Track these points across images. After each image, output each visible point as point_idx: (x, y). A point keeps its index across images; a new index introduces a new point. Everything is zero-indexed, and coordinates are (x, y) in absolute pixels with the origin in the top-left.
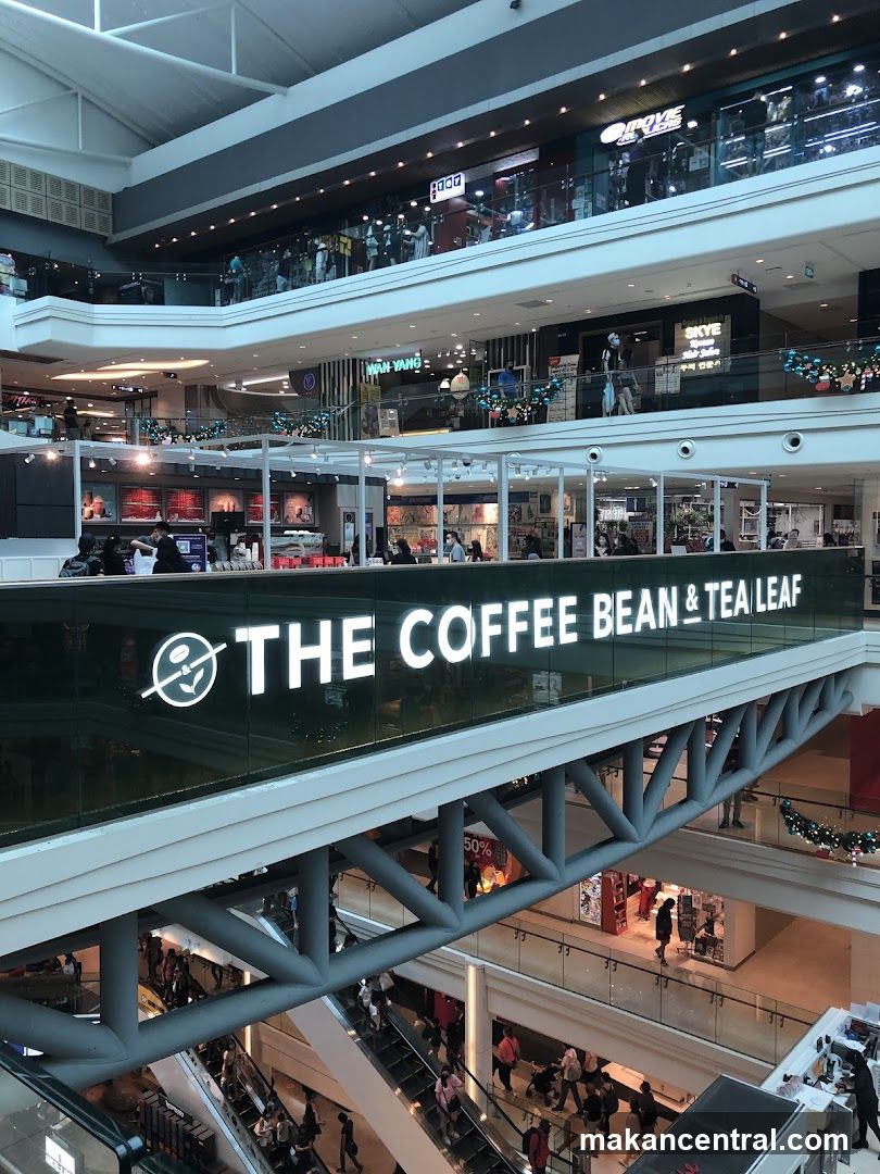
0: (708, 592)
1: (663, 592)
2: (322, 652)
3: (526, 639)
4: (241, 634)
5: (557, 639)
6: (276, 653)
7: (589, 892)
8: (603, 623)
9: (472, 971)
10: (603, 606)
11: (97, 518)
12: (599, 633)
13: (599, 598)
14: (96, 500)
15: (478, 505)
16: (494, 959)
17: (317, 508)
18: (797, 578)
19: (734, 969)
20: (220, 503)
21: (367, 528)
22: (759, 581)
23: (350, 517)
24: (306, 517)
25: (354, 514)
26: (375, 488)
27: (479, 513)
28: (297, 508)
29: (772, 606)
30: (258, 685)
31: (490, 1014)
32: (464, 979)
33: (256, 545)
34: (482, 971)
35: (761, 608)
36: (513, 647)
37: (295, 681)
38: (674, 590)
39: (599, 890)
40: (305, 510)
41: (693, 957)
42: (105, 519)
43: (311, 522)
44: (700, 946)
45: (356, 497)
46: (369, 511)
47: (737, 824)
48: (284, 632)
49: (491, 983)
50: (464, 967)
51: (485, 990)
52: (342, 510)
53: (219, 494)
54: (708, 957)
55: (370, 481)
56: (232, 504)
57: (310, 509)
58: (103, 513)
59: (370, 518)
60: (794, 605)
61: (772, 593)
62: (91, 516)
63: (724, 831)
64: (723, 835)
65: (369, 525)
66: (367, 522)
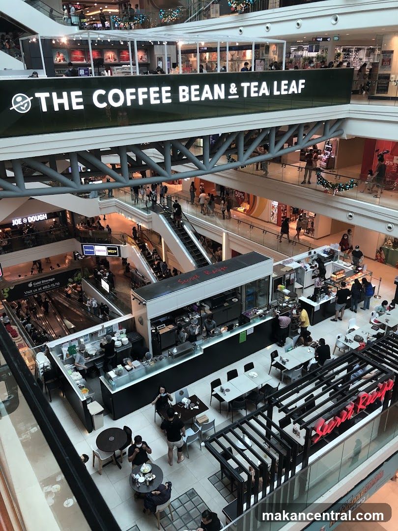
0: (243, 87)
1: (216, 86)
2: (65, 101)
3: (146, 101)
4: (37, 95)
5: (161, 102)
6: (49, 101)
7: (274, 212)
8: (184, 97)
9: (224, 234)
10: (184, 91)
11: (62, 62)
12: (182, 100)
13: (181, 88)
14: (61, 55)
15: (244, 51)
16: (233, 231)
17: (149, 56)
18: (302, 81)
19: (317, 239)
20: (108, 55)
21: (168, 64)
22: (275, 83)
23: (160, 59)
24: (144, 59)
25: (162, 58)
26: (172, 46)
27: (244, 55)
28: (140, 56)
29: (284, 93)
30: (45, 109)
31: (230, 249)
32: (222, 237)
33: (109, 71)
34: (227, 234)
35: (276, 93)
36: (141, 103)
37: (56, 108)
38: (223, 86)
39: (277, 211)
40: (144, 56)
41: (305, 235)
42: (65, 62)
43: (147, 61)
44: (308, 231)
45: (163, 51)
46: (169, 56)
47: (309, 183)
48: (51, 95)
49: (231, 239)
50: (222, 233)
51: (228, 241)
52: (156, 56)
53: (108, 51)
54: (310, 235)
55: (169, 43)
56: (113, 55)
57: (146, 56)
58: (64, 60)
59: (169, 59)
60: (300, 92)
61: (283, 87)
62: (60, 61)
63: (303, 185)
64: (303, 186)
65: (169, 62)
66: (168, 61)
